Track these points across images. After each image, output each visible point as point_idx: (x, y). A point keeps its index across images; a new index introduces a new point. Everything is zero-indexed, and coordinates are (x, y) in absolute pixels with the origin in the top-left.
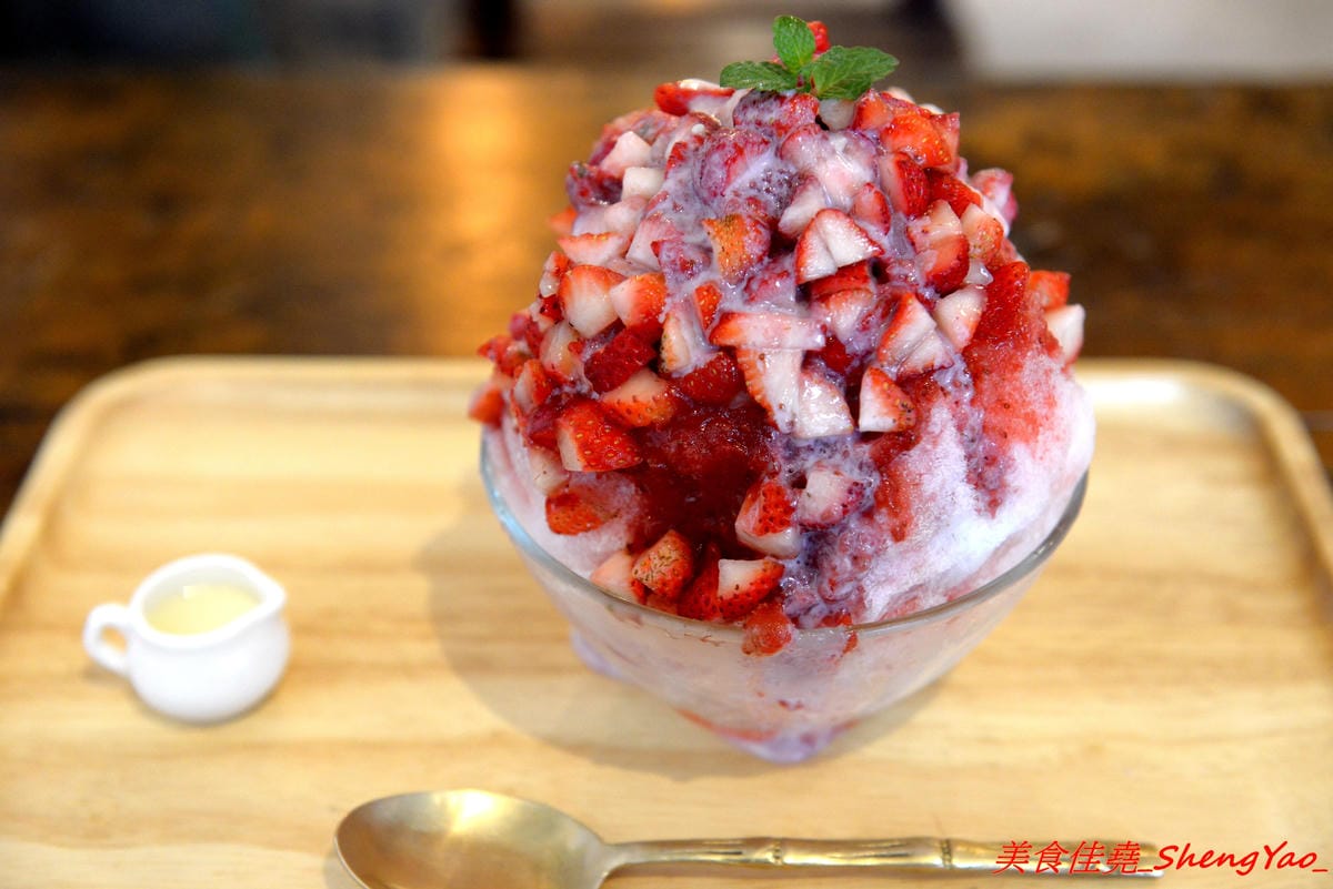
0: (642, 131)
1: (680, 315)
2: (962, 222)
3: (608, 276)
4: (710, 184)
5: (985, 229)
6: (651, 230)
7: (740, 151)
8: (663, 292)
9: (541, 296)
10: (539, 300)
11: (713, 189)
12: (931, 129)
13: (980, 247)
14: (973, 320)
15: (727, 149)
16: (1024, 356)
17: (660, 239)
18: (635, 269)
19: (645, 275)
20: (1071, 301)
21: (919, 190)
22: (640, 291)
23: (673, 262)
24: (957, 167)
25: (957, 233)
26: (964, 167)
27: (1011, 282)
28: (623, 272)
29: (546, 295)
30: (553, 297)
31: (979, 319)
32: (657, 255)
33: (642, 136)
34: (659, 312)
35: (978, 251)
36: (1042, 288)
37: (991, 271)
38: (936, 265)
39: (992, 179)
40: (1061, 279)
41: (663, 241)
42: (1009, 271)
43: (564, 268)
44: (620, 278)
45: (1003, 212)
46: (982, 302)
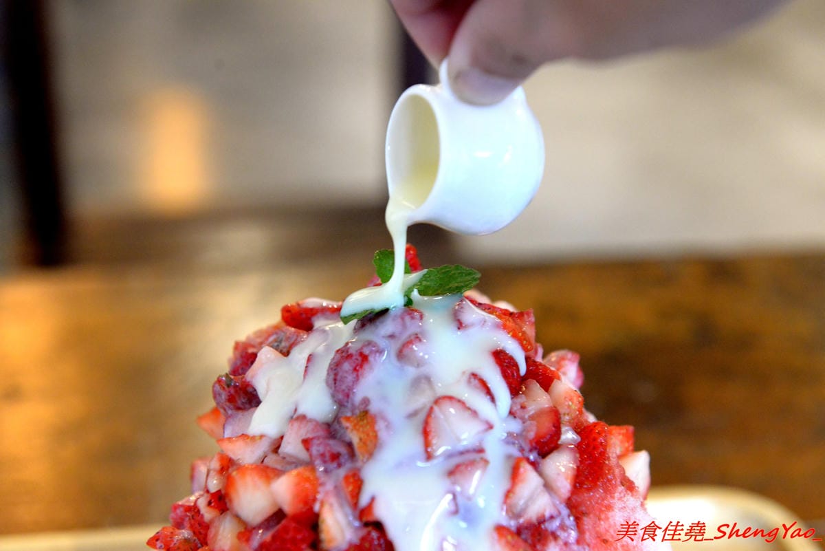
0: (276, 344)
1: (333, 500)
2: (550, 396)
3: (267, 471)
4: (343, 387)
5: (570, 400)
6: (300, 428)
7: (364, 358)
8: (316, 484)
9: (208, 491)
10: (206, 495)
11: (347, 391)
12: (513, 325)
13: (568, 414)
14: (571, 474)
15: (354, 358)
16: (613, 498)
17: (310, 436)
18: (290, 463)
19: (300, 469)
20: (637, 448)
21: (513, 374)
22: (298, 484)
23: (323, 455)
24: (536, 352)
25: (547, 406)
26: (540, 351)
27: (595, 439)
28: (279, 467)
29: (213, 489)
30: (219, 491)
31: (575, 473)
32: (308, 449)
33: (277, 348)
34: (315, 500)
35: (567, 418)
36: (616, 440)
37: (578, 433)
38: (537, 434)
39: (563, 359)
40: (627, 430)
41: (312, 439)
42: (592, 430)
43: (227, 466)
44: (278, 473)
45: (574, 383)
46: (575, 457)
